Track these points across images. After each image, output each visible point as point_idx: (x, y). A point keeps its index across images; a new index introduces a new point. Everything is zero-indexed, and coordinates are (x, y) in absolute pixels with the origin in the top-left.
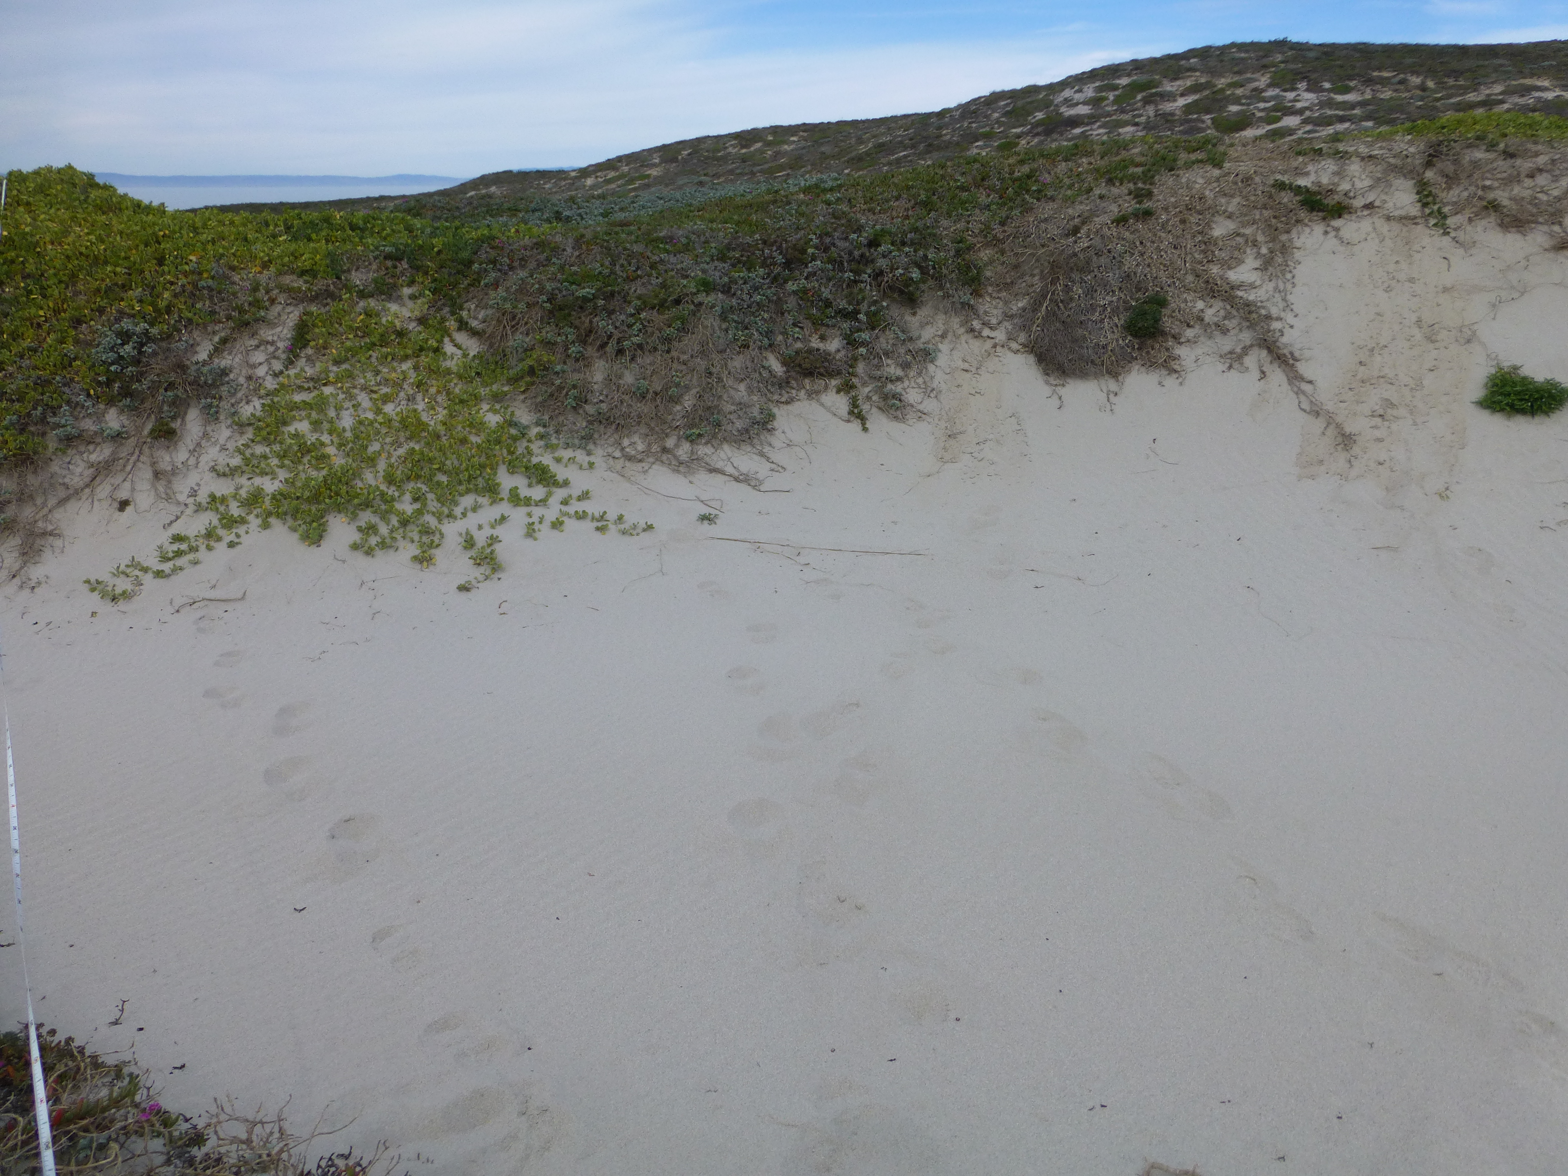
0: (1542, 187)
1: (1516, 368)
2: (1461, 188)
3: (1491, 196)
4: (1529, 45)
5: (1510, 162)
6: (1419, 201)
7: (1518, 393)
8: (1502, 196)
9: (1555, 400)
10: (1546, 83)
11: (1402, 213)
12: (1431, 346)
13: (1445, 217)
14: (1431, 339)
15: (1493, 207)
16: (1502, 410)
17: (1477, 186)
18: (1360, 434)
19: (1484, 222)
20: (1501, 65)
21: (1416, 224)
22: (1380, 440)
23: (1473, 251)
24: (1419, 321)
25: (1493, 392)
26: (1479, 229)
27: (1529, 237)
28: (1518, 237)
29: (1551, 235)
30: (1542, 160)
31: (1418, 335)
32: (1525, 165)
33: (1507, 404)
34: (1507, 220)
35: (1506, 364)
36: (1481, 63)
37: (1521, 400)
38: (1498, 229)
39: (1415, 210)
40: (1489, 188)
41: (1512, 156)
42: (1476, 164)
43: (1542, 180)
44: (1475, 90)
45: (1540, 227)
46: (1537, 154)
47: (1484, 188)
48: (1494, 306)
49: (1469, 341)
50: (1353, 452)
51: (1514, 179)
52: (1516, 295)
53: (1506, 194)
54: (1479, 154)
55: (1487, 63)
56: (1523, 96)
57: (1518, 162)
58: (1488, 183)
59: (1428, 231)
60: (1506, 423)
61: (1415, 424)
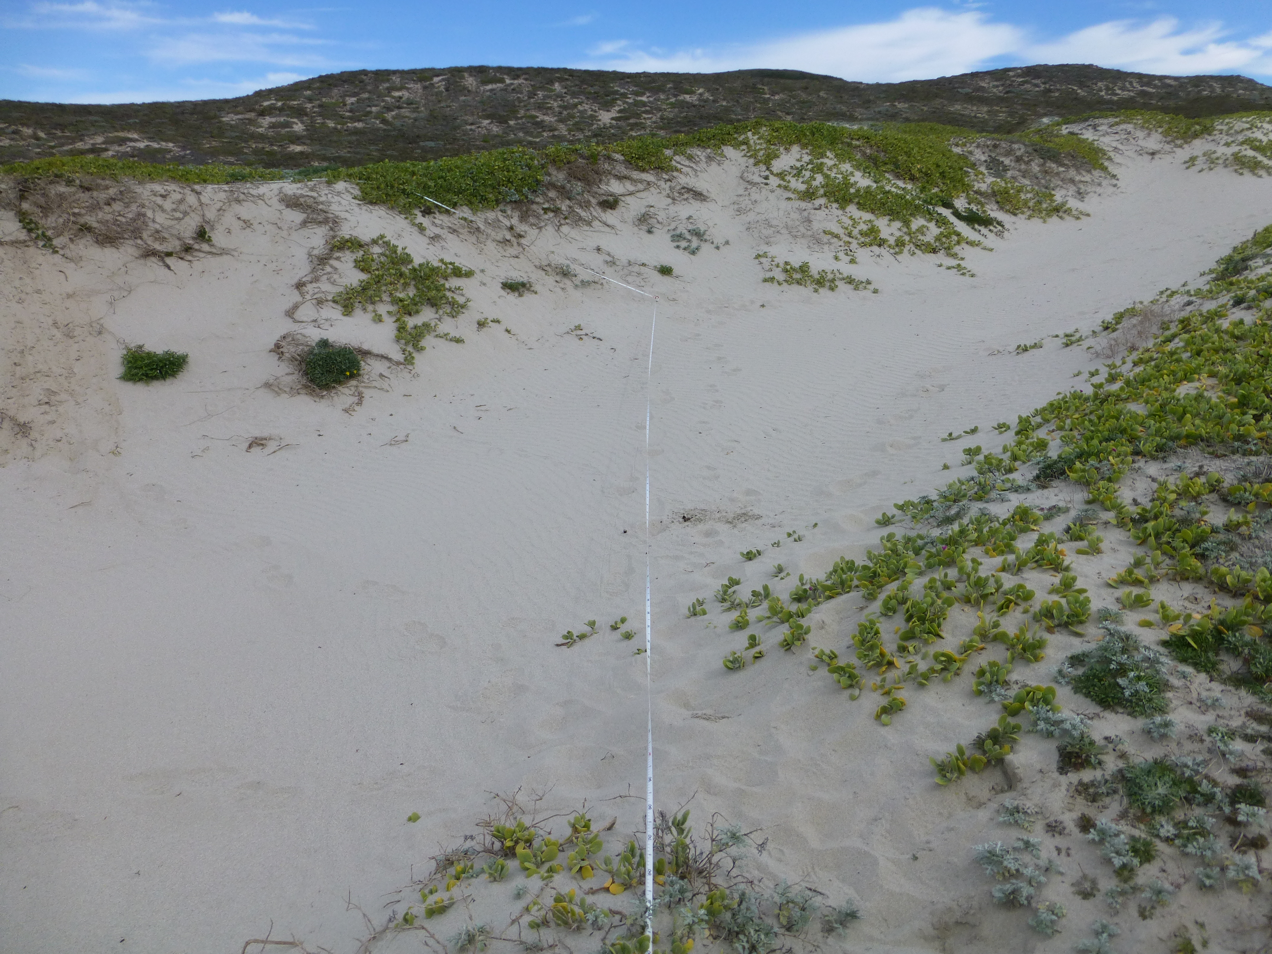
0: (119, 212)
1: (141, 347)
2: (56, 216)
3: (82, 220)
4: (113, 106)
5: (88, 194)
6: (24, 228)
7: (147, 365)
8: (91, 220)
9: (174, 364)
10: (135, 136)
11: (13, 238)
12: (71, 341)
13: (50, 239)
14: (69, 336)
15: (86, 229)
16: (140, 380)
17: (68, 213)
18: (33, 421)
19: (83, 241)
20: (96, 121)
21: (27, 246)
22: (53, 422)
23: (82, 264)
24: (55, 324)
25: (129, 368)
26: (81, 246)
27: (122, 250)
28: (114, 250)
29: (137, 247)
30: (112, 192)
31: (58, 335)
32: (102, 196)
33: (143, 374)
34: (100, 238)
35: (133, 345)
36: (79, 119)
37: (152, 369)
38: (96, 245)
39: (23, 235)
40: (79, 214)
41: (88, 189)
42: (61, 196)
43: (117, 206)
44: (81, 140)
45: (128, 242)
46: (107, 188)
47: (74, 214)
48: (111, 303)
49: (100, 333)
50: (31, 437)
51: (95, 207)
52: (125, 294)
53: (94, 219)
54: (62, 189)
55: (83, 119)
56: (121, 145)
57: (95, 194)
58: (76, 211)
59: (40, 252)
60: (147, 388)
61: (78, 404)
